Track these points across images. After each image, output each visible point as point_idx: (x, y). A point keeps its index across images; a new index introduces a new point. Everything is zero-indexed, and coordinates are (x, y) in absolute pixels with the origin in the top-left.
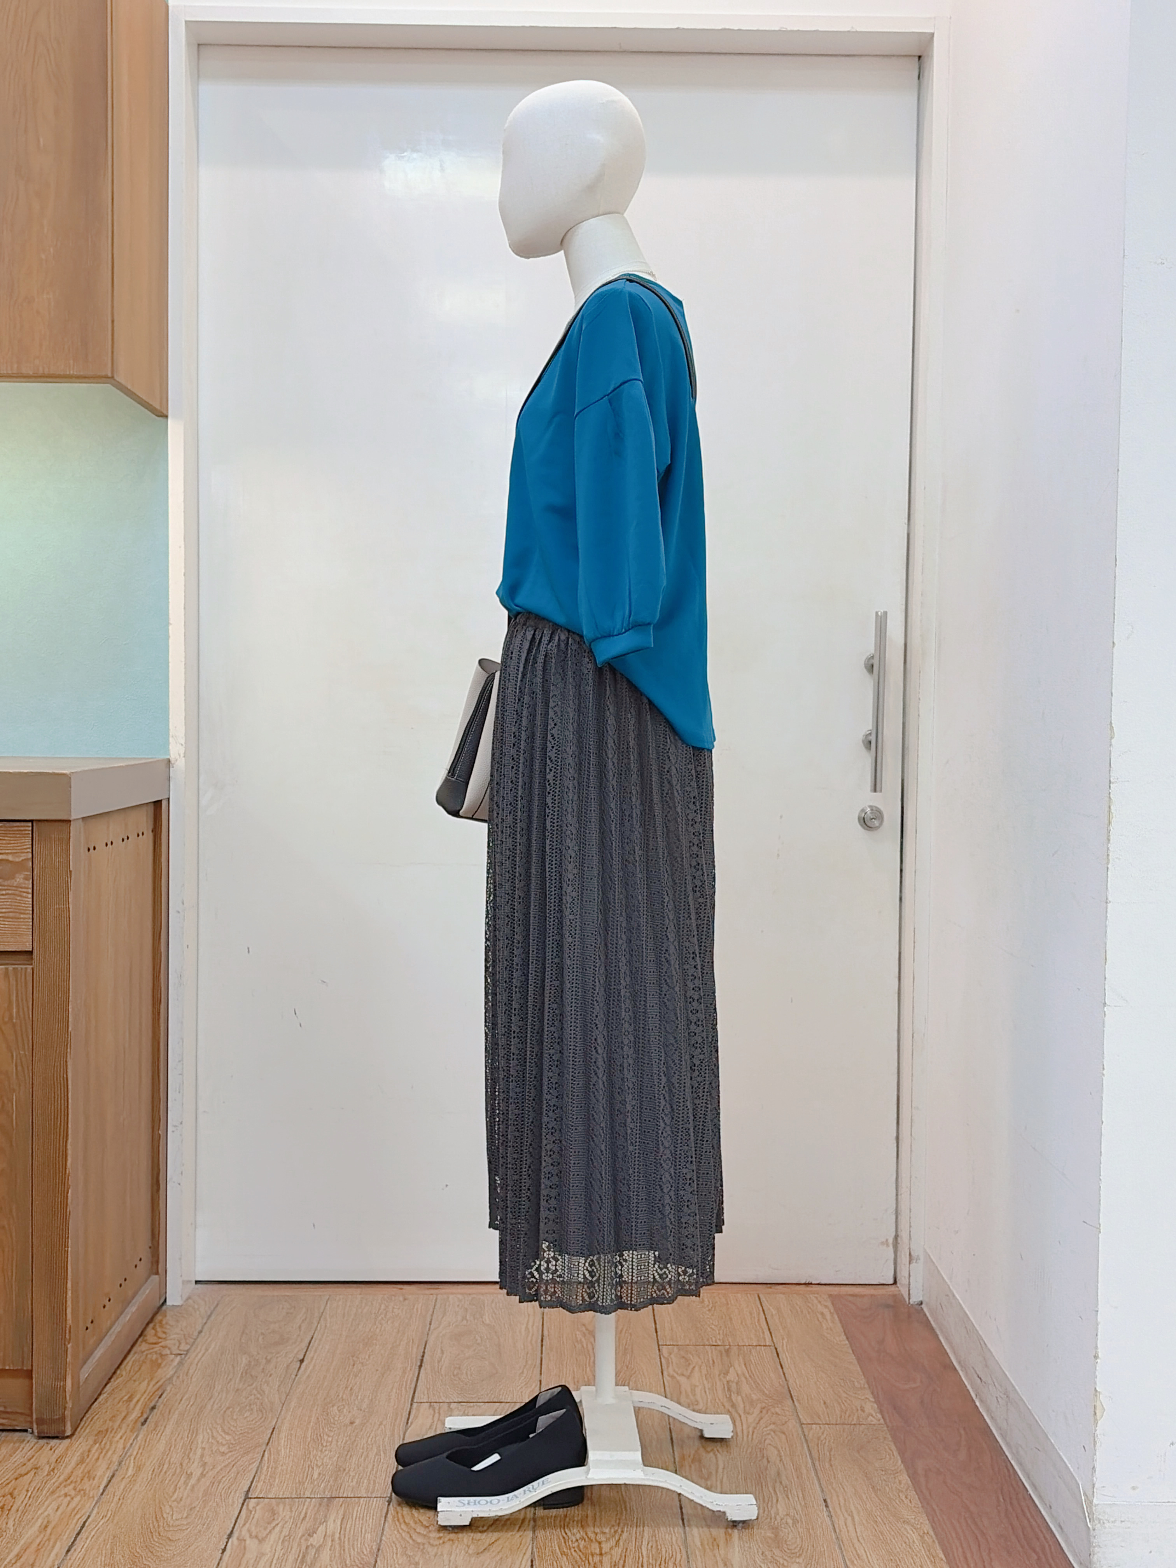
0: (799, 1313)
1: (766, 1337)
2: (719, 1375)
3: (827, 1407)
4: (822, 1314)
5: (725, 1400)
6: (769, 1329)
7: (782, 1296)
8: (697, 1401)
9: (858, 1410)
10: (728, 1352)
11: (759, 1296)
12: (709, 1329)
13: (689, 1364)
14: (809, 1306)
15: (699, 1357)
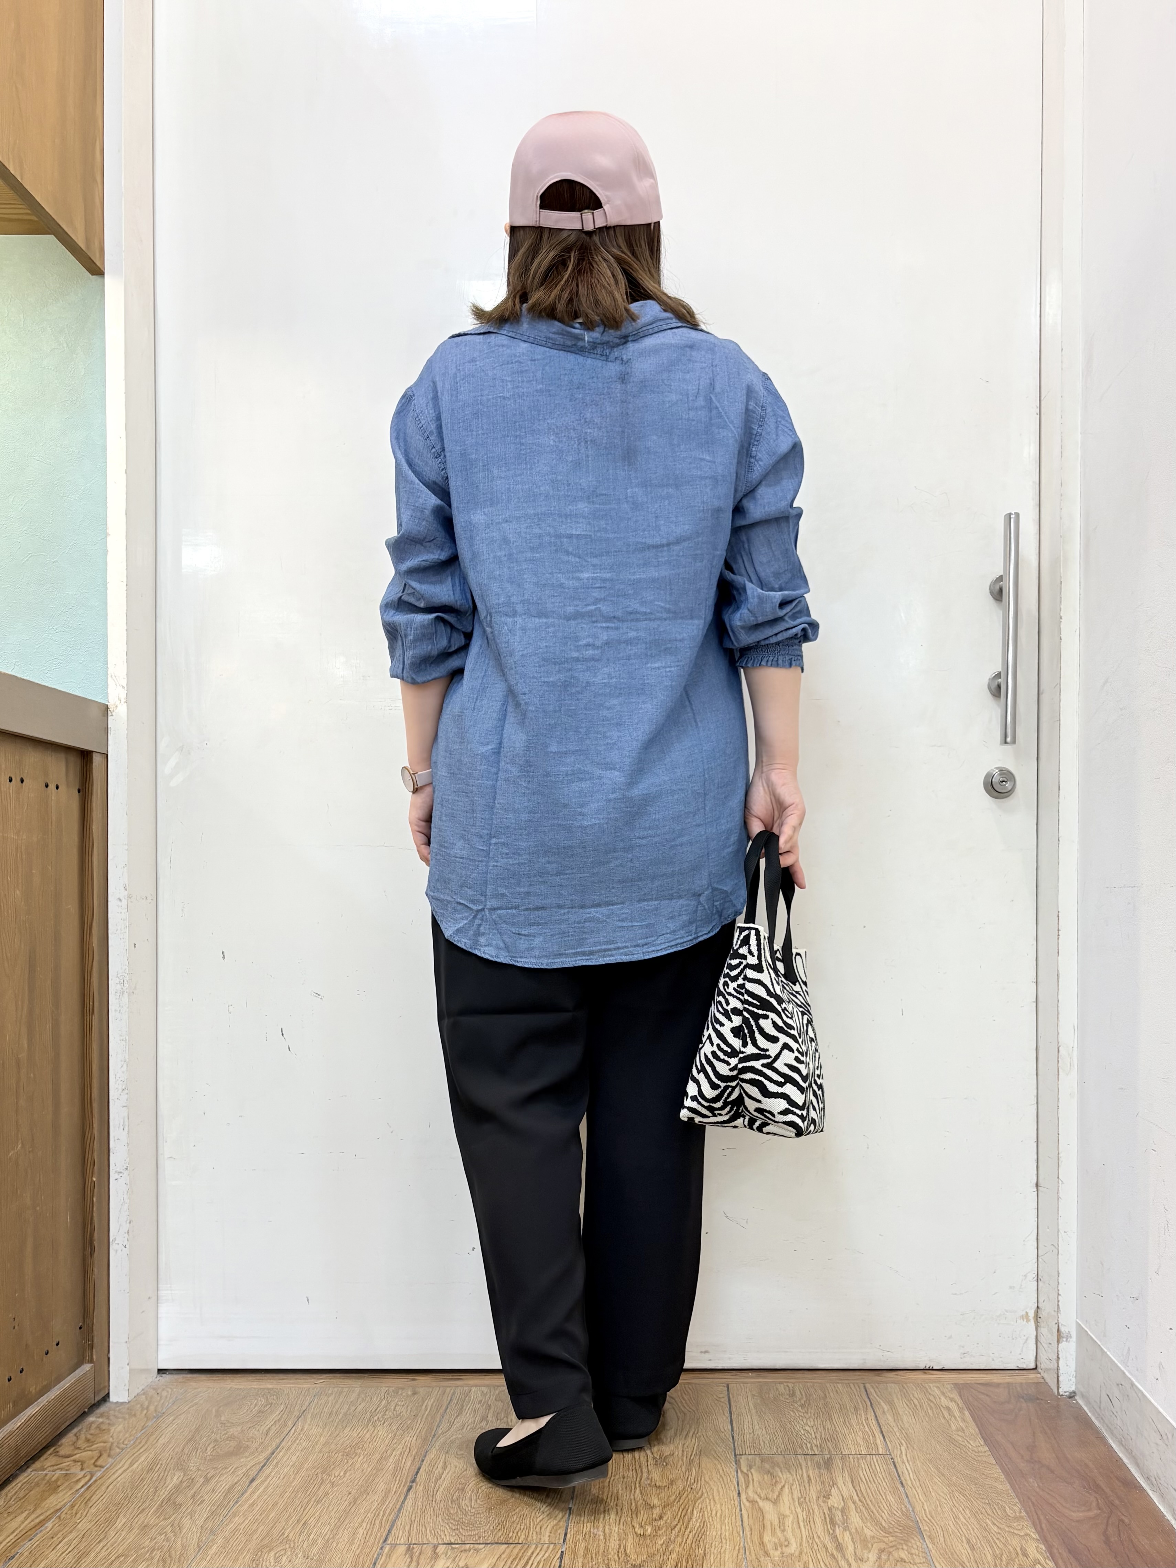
0: (918, 1407)
1: (878, 1442)
2: (818, 1498)
3: (973, 1548)
4: (948, 1409)
5: (827, 1537)
6: (882, 1432)
7: (893, 1385)
8: (786, 1540)
9: (1017, 1554)
10: (828, 1464)
11: (865, 1387)
12: (802, 1431)
13: (776, 1482)
14: (930, 1400)
15: (790, 1473)
